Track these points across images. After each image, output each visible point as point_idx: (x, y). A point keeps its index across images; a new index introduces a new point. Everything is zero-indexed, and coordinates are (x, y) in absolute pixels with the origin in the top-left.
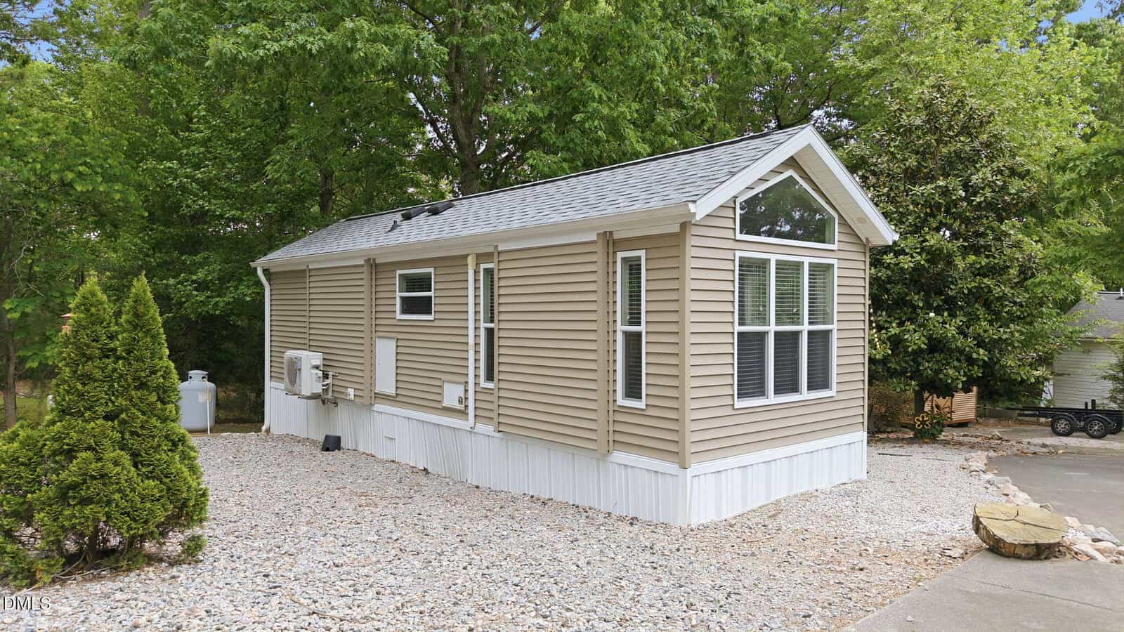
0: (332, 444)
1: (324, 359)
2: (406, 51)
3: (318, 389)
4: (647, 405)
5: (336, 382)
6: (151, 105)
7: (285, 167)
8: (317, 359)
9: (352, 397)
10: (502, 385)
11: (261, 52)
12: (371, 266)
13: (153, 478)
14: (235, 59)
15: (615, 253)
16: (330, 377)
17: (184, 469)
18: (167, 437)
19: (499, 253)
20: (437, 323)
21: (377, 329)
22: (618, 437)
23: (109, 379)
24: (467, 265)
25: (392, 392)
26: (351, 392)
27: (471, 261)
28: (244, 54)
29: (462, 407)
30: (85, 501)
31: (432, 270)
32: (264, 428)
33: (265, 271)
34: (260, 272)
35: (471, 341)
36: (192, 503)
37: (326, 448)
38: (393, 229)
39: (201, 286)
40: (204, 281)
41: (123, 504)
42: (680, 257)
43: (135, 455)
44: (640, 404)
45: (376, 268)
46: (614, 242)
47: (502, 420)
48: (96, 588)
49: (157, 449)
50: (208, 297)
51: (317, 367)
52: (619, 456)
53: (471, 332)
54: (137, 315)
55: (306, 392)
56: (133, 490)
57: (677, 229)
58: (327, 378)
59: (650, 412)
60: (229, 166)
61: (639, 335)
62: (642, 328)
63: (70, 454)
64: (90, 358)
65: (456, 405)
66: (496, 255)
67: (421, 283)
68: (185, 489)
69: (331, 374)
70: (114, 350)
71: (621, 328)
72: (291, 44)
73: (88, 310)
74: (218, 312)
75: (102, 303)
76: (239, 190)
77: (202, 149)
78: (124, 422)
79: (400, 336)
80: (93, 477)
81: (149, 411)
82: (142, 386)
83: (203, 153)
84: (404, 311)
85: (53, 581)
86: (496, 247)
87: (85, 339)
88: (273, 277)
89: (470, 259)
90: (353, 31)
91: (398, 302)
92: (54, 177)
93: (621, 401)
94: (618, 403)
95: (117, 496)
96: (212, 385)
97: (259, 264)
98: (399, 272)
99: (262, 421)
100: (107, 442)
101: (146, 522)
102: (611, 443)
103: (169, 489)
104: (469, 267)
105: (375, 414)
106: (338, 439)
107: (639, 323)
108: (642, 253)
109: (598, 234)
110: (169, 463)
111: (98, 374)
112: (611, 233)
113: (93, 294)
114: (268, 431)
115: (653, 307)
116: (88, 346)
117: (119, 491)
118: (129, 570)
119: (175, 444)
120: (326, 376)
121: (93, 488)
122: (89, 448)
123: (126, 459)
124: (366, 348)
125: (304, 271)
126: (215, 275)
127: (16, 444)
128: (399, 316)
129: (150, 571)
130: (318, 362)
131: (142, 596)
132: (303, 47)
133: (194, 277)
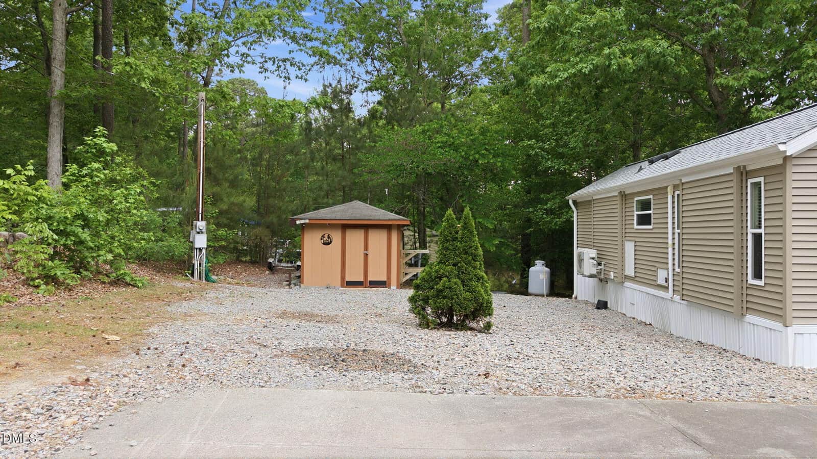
0: (602, 305)
1: (598, 254)
2: (648, 57)
3: (594, 272)
4: (765, 284)
5: (606, 269)
6: (527, 108)
7: (581, 139)
8: (593, 253)
9: (612, 277)
10: (685, 270)
11: (557, 80)
12: (622, 196)
13: (470, 292)
14: (544, 86)
15: (747, 180)
16: (603, 265)
17: (482, 290)
18: (475, 275)
19: (683, 184)
20: (654, 231)
21: (625, 236)
22: (749, 305)
23: (455, 250)
24: (667, 193)
25: (633, 274)
26: (612, 274)
27: (670, 190)
28: (549, 83)
29: (666, 284)
30: (444, 297)
31: (651, 197)
32: (573, 296)
33: (575, 202)
34: (571, 202)
35: (670, 241)
36: (485, 305)
37: (598, 308)
38: (639, 171)
39: (550, 212)
40: (551, 209)
41: (457, 300)
42: (783, 181)
43: (463, 281)
44: (761, 283)
45: (624, 196)
46: (747, 172)
47: (685, 292)
48: (448, 333)
49: (471, 280)
50: (552, 218)
51: (593, 258)
52: (750, 318)
53: (670, 236)
54: (465, 224)
55: (587, 273)
56: (461, 295)
57: (780, 162)
58: (600, 266)
59: (768, 288)
60: (566, 138)
61: (760, 235)
62: (762, 231)
63: (440, 278)
64: (448, 241)
65: (664, 283)
66: (681, 185)
67: (646, 205)
68: (481, 298)
69: (603, 263)
70: (457, 238)
71: (751, 231)
72: (574, 71)
73: (448, 221)
74: (557, 227)
75: (453, 219)
76: (569, 152)
77: (551, 130)
78: (459, 268)
79: (637, 239)
80: (447, 288)
81: (468, 263)
82: (466, 253)
83: (551, 132)
84: (639, 224)
85: (435, 328)
86: (681, 180)
87: (446, 233)
88: (578, 205)
89: (669, 188)
90: (610, 54)
91: (635, 215)
92: (471, 158)
93: (751, 281)
94: (749, 282)
95: (455, 297)
96: (547, 269)
97: (570, 198)
98: (636, 199)
99: (573, 293)
100: (453, 275)
101: (466, 309)
102: (745, 309)
103: (475, 297)
104: (669, 194)
105: (625, 289)
106: (606, 303)
107: (760, 227)
108: (761, 179)
109: (734, 168)
110: (476, 287)
111: (451, 247)
112: (744, 167)
113: (450, 215)
114: (576, 298)
115: (769, 216)
116: (447, 235)
117: (456, 295)
118: (461, 330)
119: (479, 279)
120: (599, 264)
121: (447, 292)
122: (446, 276)
123: (459, 282)
124: (619, 247)
125: (590, 201)
126: (557, 205)
127: (424, 274)
128: (636, 227)
129: (469, 332)
130: (594, 255)
131: (461, 337)
132: (580, 71)
133: (545, 207)
